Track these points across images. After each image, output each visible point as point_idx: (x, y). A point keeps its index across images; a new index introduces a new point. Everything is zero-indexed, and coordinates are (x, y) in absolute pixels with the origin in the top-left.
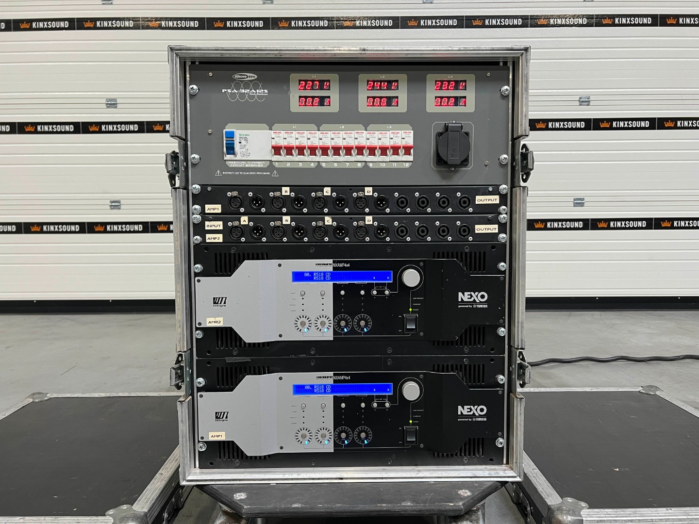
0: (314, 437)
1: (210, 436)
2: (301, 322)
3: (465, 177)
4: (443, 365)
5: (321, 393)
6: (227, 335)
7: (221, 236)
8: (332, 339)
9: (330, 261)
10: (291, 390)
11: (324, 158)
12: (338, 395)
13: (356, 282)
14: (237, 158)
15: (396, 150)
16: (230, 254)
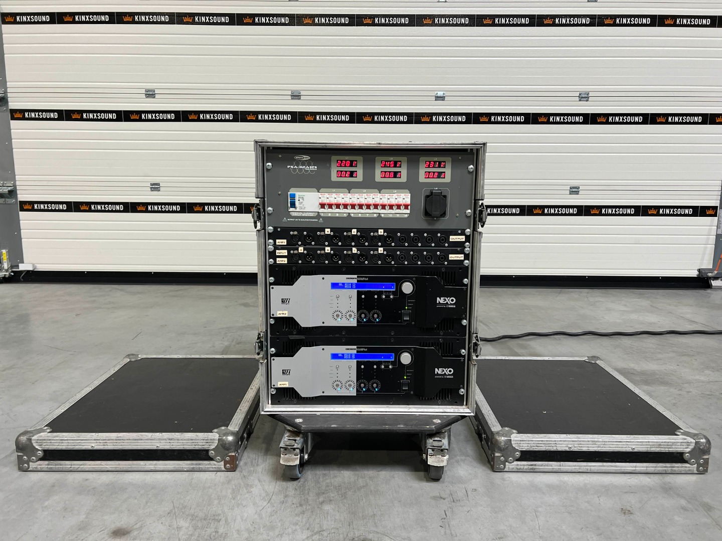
0: (344, 387)
1: (279, 384)
2: (337, 315)
3: (442, 224)
4: (426, 343)
5: (349, 359)
6: (289, 322)
7: (286, 259)
8: (356, 325)
9: (356, 276)
10: (330, 356)
11: (353, 211)
12: (359, 360)
13: (372, 290)
14: (297, 210)
15: (399, 207)
16: (292, 271)
